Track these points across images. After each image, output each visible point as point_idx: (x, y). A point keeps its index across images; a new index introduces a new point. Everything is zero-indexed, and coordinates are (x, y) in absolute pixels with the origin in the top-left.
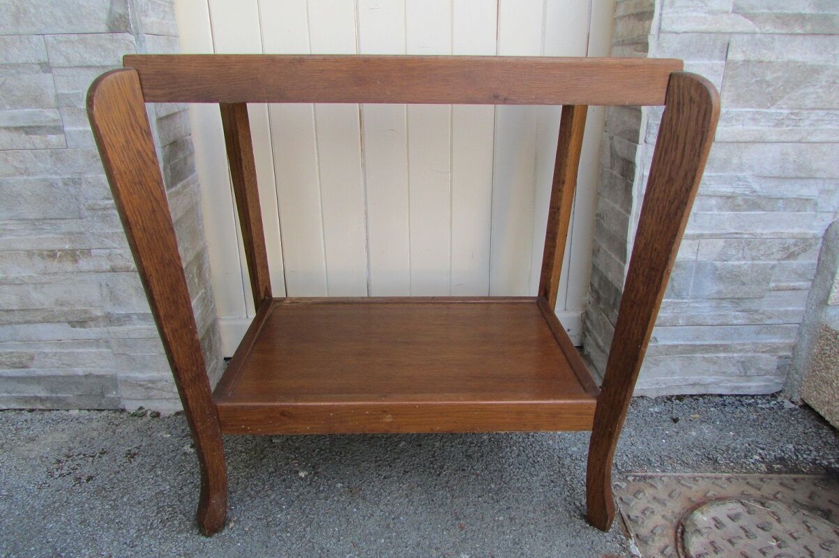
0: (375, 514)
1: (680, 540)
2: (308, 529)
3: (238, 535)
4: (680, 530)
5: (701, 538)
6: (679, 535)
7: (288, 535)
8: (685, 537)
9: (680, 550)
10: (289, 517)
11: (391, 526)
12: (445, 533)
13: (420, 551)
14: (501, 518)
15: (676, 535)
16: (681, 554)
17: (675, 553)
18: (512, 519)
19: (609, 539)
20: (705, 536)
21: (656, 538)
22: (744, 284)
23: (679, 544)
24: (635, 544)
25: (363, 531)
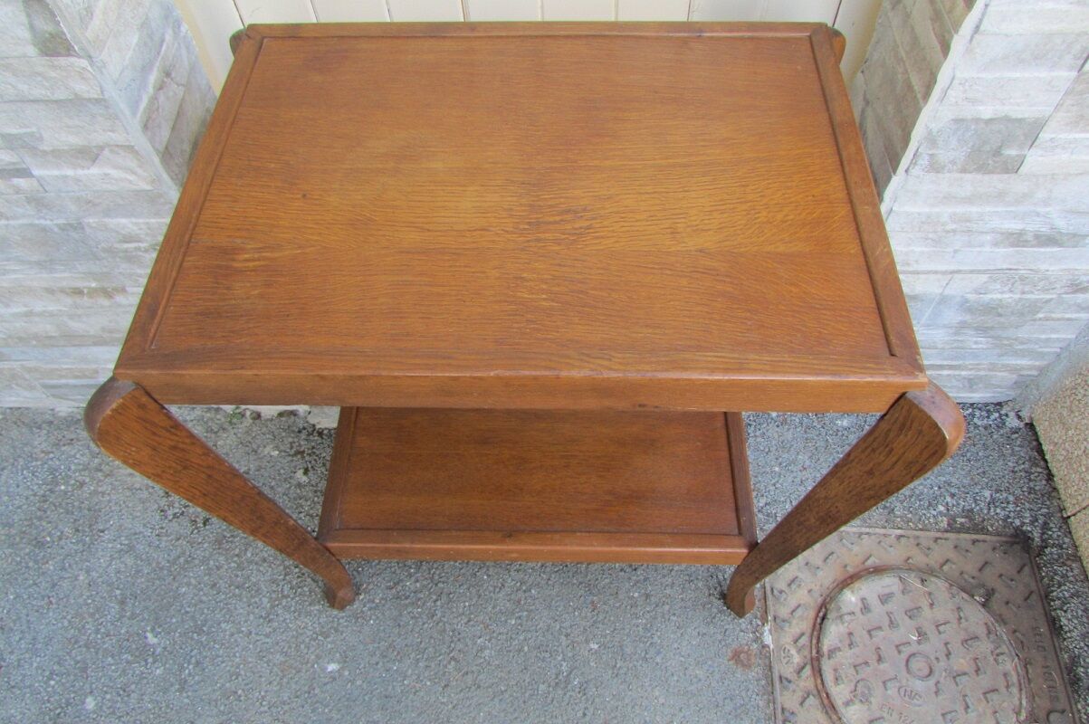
0: (506, 585)
1: (818, 626)
2: (439, 603)
3: (370, 609)
4: (821, 614)
5: (841, 626)
6: (819, 620)
7: (419, 610)
8: (823, 626)
9: (814, 641)
10: (418, 585)
11: (522, 602)
12: (576, 613)
13: (550, 637)
14: (636, 595)
15: (816, 619)
16: (814, 647)
17: (808, 644)
18: (647, 596)
19: (743, 626)
20: (846, 624)
21: (794, 622)
22: (1000, 315)
23: (815, 633)
24: (770, 631)
25: (494, 608)
